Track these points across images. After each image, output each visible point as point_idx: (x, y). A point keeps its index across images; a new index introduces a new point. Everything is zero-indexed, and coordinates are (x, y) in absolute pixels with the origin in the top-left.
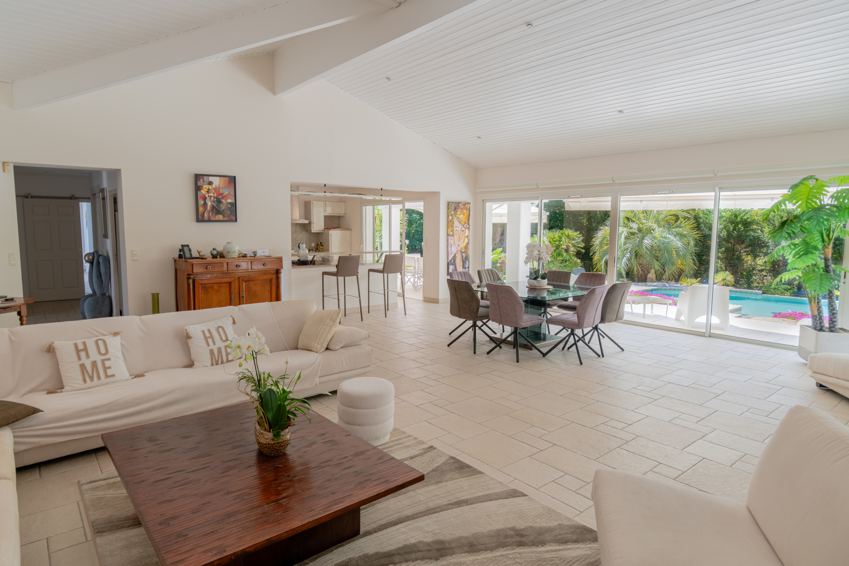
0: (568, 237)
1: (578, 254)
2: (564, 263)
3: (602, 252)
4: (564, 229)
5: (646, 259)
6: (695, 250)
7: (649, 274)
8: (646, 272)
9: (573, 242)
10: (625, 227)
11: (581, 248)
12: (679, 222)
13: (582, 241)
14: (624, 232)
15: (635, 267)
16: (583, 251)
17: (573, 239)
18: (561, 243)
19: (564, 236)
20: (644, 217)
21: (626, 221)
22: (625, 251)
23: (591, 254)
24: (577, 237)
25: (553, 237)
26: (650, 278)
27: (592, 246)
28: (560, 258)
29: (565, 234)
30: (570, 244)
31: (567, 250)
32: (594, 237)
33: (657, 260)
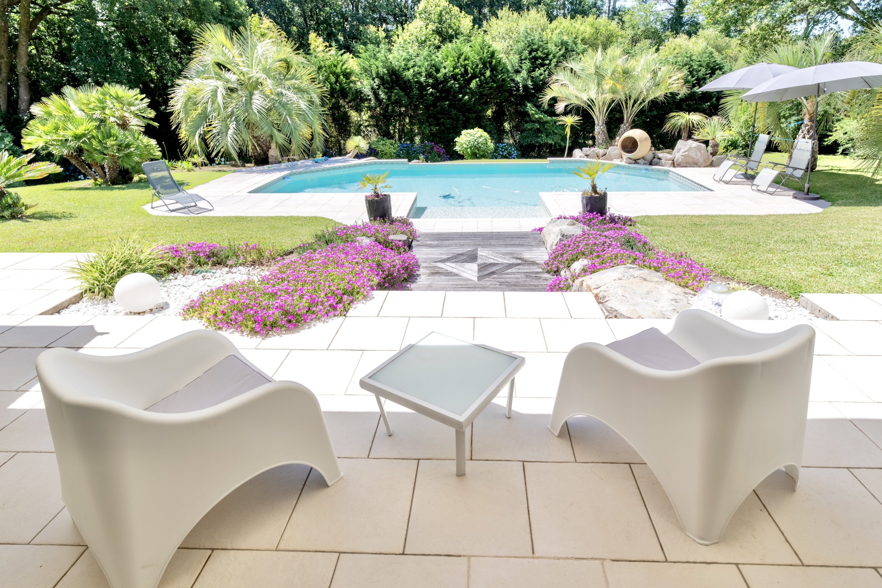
0: (118, 98)
1: (149, 131)
2: (123, 150)
3: (191, 121)
4: (106, 84)
5: (262, 129)
6: (323, 111)
7: (270, 150)
8: (265, 148)
9: (133, 108)
10: (217, 79)
11: (151, 119)
12: (292, 71)
13: (149, 106)
14: (220, 88)
15: (250, 143)
16: (156, 124)
17: (130, 104)
18: (107, 111)
19: (108, 97)
20: (243, 62)
21: (217, 69)
22: (228, 118)
23: (173, 128)
24: (136, 99)
25: (86, 102)
26: (272, 156)
27: (171, 113)
28: (113, 143)
29: (111, 95)
30: (126, 114)
31: (124, 125)
32: (172, 98)
33: (279, 130)
